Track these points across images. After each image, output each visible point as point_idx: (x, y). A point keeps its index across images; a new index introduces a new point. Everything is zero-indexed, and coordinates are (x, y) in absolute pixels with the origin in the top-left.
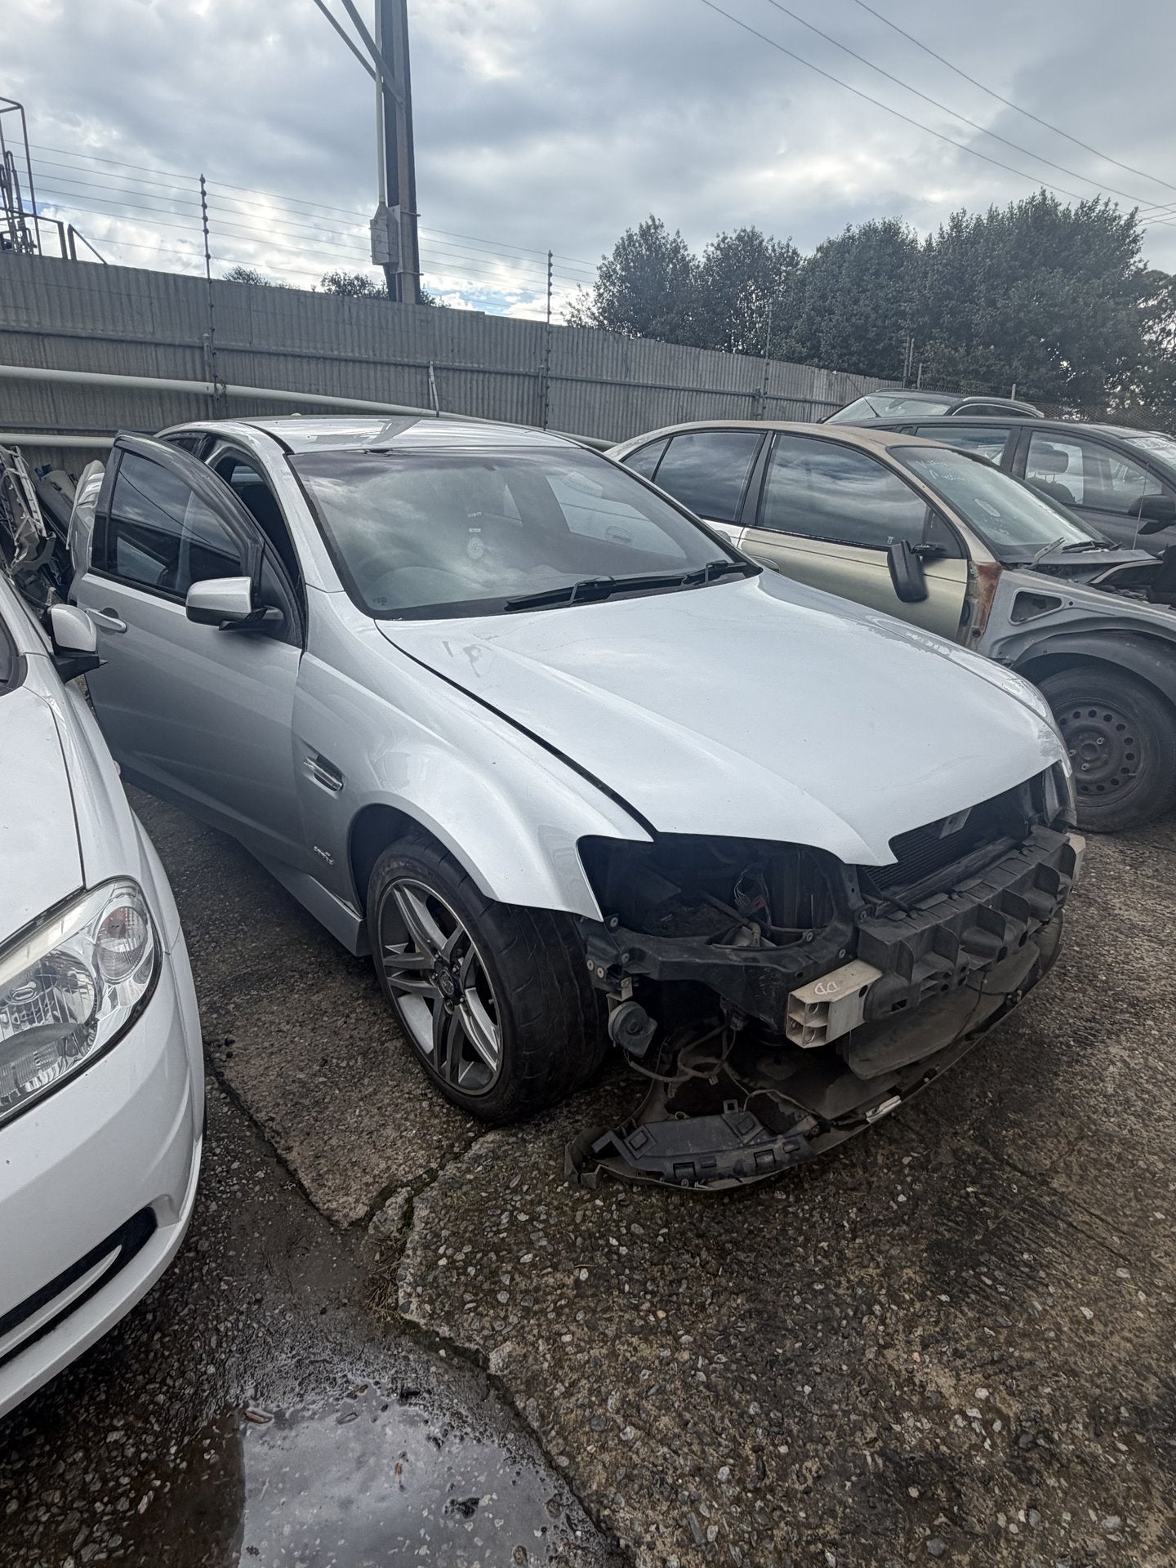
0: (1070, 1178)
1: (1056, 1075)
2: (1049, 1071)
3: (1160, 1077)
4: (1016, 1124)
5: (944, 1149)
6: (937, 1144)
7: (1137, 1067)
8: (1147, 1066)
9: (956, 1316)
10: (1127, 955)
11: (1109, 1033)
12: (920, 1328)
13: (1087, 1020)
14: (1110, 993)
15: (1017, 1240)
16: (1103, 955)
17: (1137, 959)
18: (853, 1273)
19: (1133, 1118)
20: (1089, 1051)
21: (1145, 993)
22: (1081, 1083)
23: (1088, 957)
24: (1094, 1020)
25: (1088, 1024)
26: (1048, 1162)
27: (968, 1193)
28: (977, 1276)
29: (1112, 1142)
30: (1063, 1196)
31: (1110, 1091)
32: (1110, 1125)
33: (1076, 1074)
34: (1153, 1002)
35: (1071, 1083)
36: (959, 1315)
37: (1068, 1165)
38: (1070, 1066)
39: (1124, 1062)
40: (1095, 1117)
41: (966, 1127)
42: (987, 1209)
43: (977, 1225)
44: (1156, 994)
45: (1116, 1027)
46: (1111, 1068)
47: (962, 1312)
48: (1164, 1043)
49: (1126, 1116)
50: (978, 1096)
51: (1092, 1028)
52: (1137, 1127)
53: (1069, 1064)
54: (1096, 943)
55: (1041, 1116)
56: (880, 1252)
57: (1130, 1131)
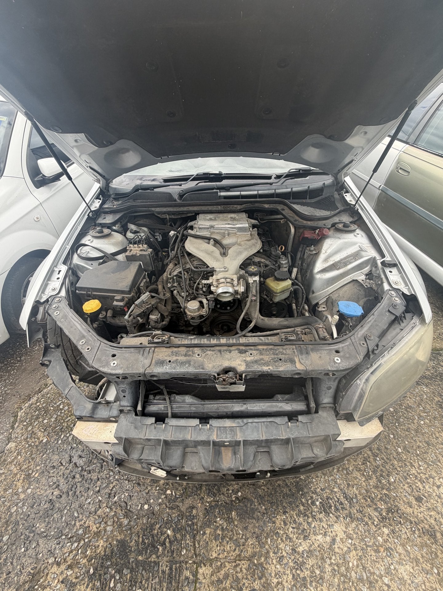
0: (212, 575)
1: (285, 513)
2: (284, 507)
3: (343, 569)
4: (230, 520)
5: (189, 502)
6: (188, 497)
7: (337, 550)
8: (343, 557)
9: (84, 584)
10: (430, 476)
11: (350, 515)
12: (71, 572)
13: (346, 497)
14: (385, 491)
15: (147, 580)
16: (412, 465)
17: (434, 484)
18: (89, 521)
19: (291, 577)
20: (321, 516)
21: (409, 510)
22: (291, 529)
23: (400, 460)
24: (350, 500)
25: (342, 499)
26: (215, 555)
27: (165, 532)
28: (113, 576)
29: (260, 578)
30: (196, 581)
31: (301, 549)
32: (273, 567)
33: (295, 521)
34: (407, 520)
35: (285, 524)
36: (85, 585)
37: (222, 566)
38: (298, 515)
39: (334, 541)
40: (272, 554)
41: (208, 500)
42: (161, 549)
43: (146, 552)
44: (417, 517)
45: (359, 515)
46: (319, 537)
47: (88, 585)
48: (377, 551)
49: (289, 572)
50: (233, 491)
51: (341, 504)
52: (286, 584)
53: (299, 514)
54: (418, 455)
55: (246, 528)
56: (106, 523)
57: (278, 583)
